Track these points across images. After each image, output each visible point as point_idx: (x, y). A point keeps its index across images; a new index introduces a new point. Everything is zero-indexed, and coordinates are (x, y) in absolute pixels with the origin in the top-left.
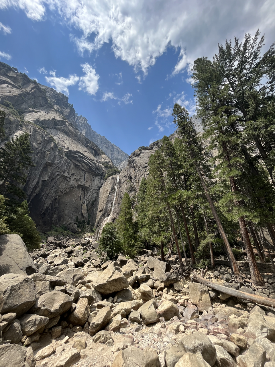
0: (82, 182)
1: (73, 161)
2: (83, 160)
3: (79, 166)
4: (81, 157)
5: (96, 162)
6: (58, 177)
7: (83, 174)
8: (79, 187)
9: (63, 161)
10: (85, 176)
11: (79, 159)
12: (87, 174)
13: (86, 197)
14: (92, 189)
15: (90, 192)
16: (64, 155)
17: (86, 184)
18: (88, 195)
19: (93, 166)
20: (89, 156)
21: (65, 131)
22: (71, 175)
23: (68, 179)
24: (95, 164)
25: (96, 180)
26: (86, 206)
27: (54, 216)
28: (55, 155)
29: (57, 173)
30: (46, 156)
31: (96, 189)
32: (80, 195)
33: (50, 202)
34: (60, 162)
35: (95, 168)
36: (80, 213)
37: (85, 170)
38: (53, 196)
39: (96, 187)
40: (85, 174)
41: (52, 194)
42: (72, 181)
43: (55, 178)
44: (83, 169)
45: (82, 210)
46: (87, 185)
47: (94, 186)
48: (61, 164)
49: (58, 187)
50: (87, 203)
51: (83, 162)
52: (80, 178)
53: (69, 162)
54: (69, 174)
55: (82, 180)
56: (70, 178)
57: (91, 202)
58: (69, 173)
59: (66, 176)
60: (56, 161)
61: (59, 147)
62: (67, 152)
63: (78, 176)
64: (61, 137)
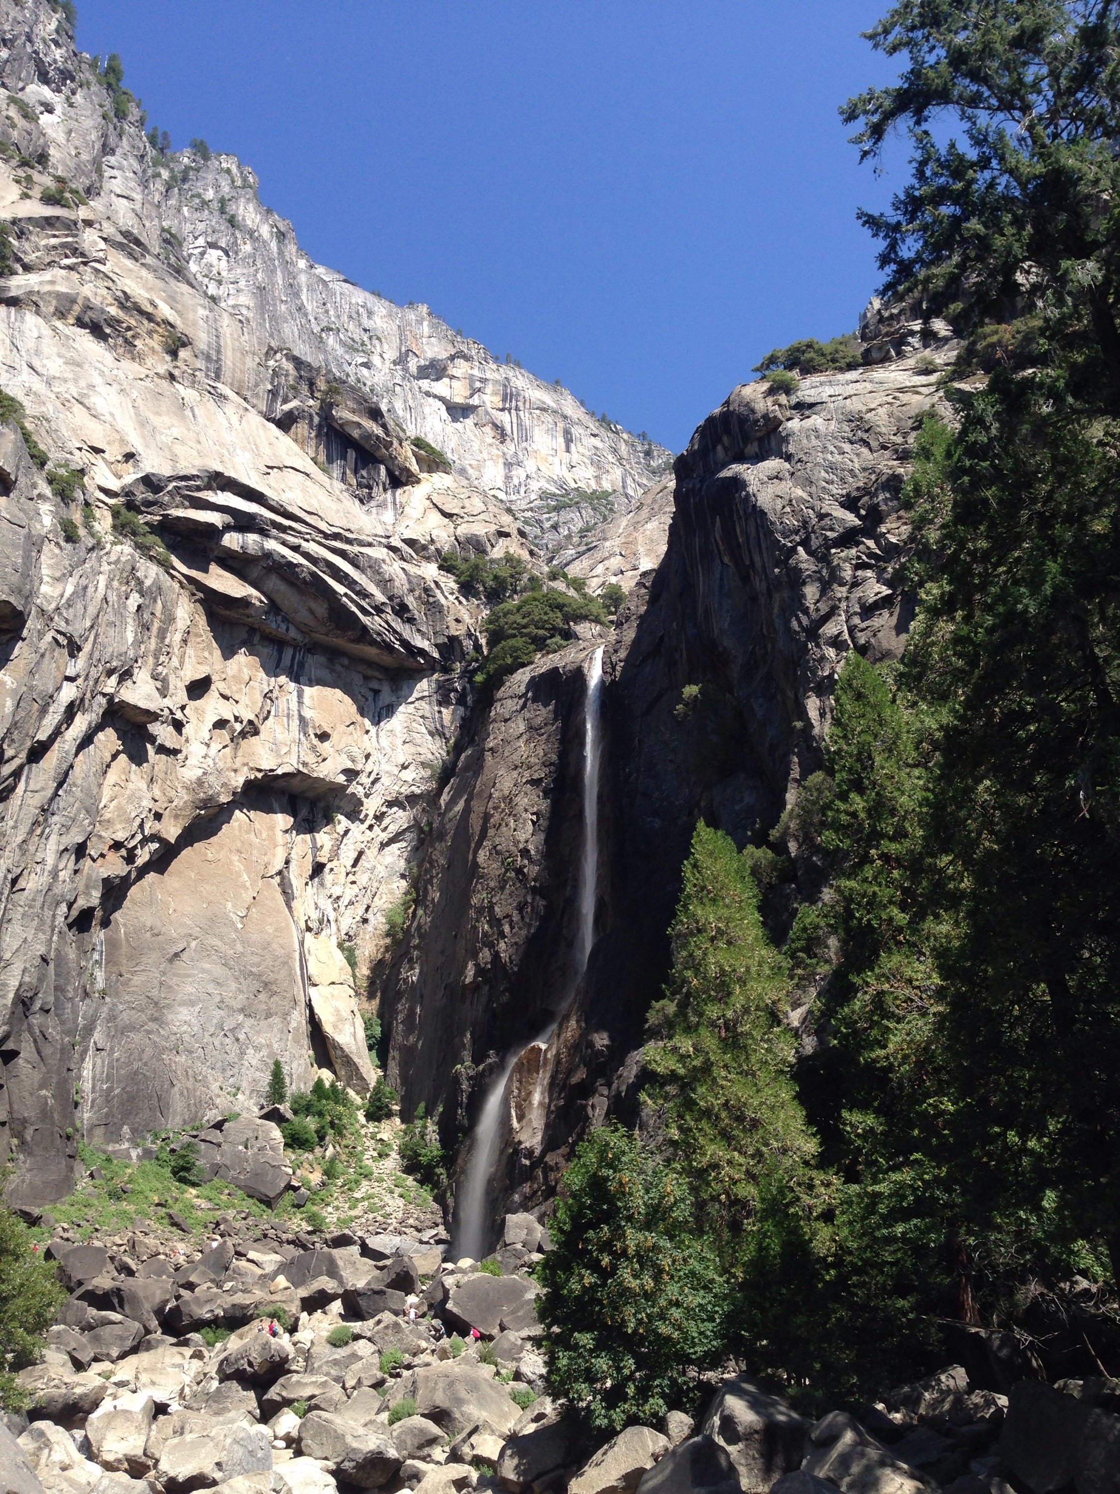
0: (282, 748)
1: (182, 568)
2: (271, 545)
3: (240, 604)
4: (246, 523)
5: (379, 553)
6: (81, 724)
8: (263, 788)
9: (102, 580)
11: (232, 541)
13: (328, 877)
14: (375, 804)
16: (104, 523)
17: (322, 759)
18: (348, 855)
19: (361, 591)
20: (313, 506)
21: (88, 307)
22: (181, 696)
23: (163, 732)
24: (373, 568)
25: (399, 722)
26: (339, 957)
27: (88, 1064)
28: (29, 536)
29: (69, 692)
31: (410, 799)
32: (278, 865)
33: (41, 949)
34: (81, 592)
35: (379, 610)
36: (299, 1018)
37: (293, 633)
38: (58, 890)
39: (409, 775)
41: (45, 879)
42: (195, 749)
45: (314, 993)
46: (329, 772)
47: (390, 768)
48: (92, 610)
49: (93, 810)
50: (345, 923)
51: (269, 570)
52: (263, 716)
53: (156, 582)
54: (163, 692)
55: (281, 728)
56: (178, 726)
57: (378, 921)
58: (165, 681)
59: (143, 704)
60: (44, 589)
61: (54, 455)
62: (127, 493)
63: (244, 700)
64: (54, 366)
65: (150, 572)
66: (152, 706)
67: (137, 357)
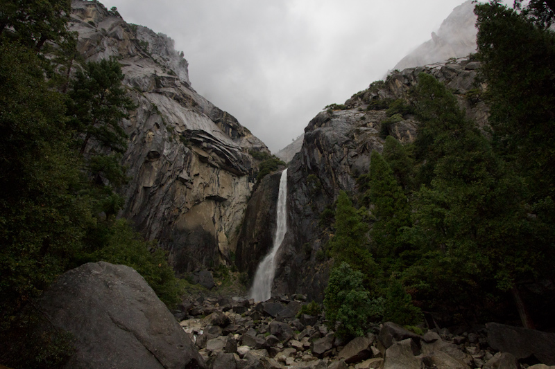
0: (214, 190)
1: (194, 149)
2: (214, 146)
3: (207, 158)
4: (208, 141)
5: (236, 150)
6: (171, 181)
7: (214, 174)
8: (210, 198)
9: (177, 150)
10: (218, 178)
11: (205, 145)
12: (222, 173)
13: (223, 219)
14: (233, 203)
15: (230, 209)
16: (178, 139)
17: (223, 193)
18: (228, 214)
19: (232, 157)
20: (222, 139)
21: (176, 96)
22: (193, 177)
23: (189, 185)
24: (235, 153)
25: (239, 186)
26: (225, 236)
28: (162, 138)
29: (169, 174)
30: (147, 141)
31: (241, 203)
32: (212, 215)
33: (160, 230)
34: (172, 152)
35: (236, 161)
36: (215, 249)
37: (217, 165)
38: (164, 217)
39: (241, 197)
40: (218, 174)
41: (162, 214)
42: (195, 189)
43: (166, 183)
44: (213, 163)
45: (219, 244)
46: (224, 196)
47: (237, 196)
48: (175, 156)
49: (173, 200)
50: (226, 229)
51: (213, 151)
52: (210, 183)
53: (188, 152)
54: (189, 176)
55: (214, 185)
57: (234, 229)
58: (189, 173)
59: (185, 178)
60: (165, 151)
61: (168, 124)
62: (183, 133)
63: (206, 179)
64: (169, 107)
65: (187, 150)
66: (186, 178)
67: (186, 107)
